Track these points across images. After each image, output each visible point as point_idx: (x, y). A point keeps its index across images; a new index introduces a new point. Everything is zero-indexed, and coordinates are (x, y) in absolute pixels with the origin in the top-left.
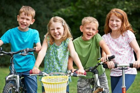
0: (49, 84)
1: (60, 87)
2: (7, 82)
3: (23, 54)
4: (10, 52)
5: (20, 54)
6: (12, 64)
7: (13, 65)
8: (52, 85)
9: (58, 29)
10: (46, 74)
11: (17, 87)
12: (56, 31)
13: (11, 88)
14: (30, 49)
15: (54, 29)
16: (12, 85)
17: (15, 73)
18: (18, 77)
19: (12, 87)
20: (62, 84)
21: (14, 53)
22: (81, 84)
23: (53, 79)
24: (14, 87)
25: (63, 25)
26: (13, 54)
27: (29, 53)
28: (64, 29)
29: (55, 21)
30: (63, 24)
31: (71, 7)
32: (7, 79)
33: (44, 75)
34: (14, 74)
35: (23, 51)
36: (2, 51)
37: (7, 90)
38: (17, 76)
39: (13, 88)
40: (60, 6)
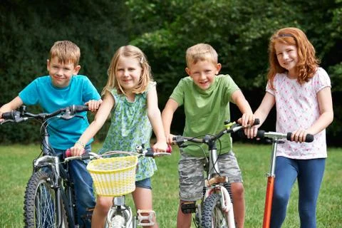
0: (100, 173)
1: (121, 178)
2: (36, 169)
3: (64, 116)
4: (40, 114)
5: (59, 116)
6: (44, 135)
7: (47, 138)
8: (107, 176)
9: (131, 69)
10: (96, 155)
11: (54, 179)
12: (127, 73)
13: (43, 181)
14: (78, 107)
15: (123, 70)
16: (46, 175)
17: (51, 152)
18: (57, 159)
19: (45, 179)
20: (125, 173)
21: (47, 114)
22: (184, 167)
23: (110, 163)
24: (49, 179)
25: (140, 64)
26: (47, 117)
27: (77, 114)
28: (143, 71)
29: (127, 54)
30: (142, 62)
31: (163, 31)
32: (36, 164)
33: (91, 157)
34: (50, 155)
35: (65, 111)
36: (25, 112)
37: (36, 183)
38: (54, 159)
39: (47, 182)
40: (143, 28)
